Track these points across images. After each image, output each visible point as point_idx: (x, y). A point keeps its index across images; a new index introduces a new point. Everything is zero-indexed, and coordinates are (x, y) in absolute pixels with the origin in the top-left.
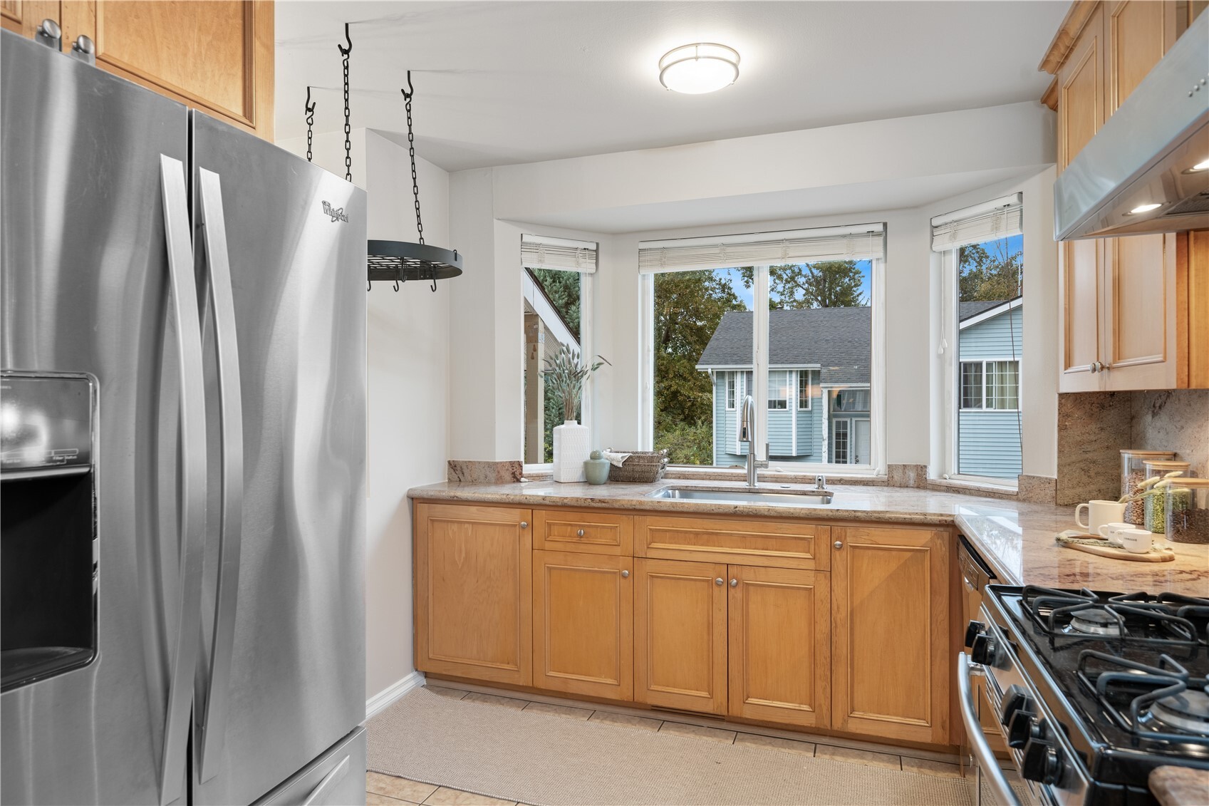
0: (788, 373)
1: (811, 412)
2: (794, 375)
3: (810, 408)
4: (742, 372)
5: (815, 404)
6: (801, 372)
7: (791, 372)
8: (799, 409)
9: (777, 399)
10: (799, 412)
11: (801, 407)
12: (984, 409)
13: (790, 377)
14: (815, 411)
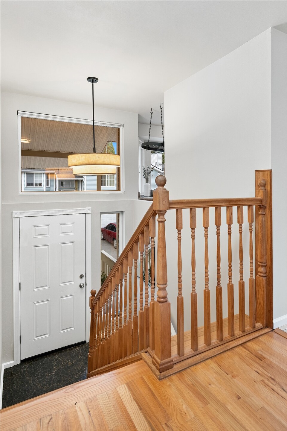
0: (42, 174)
1: (50, 188)
2: (45, 175)
3: (50, 186)
4: (25, 173)
5: (51, 185)
6: (47, 173)
7: (44, 174)
8: (46, 187)
9: (38, 183)
10: (46, 188)
11: (47, 186)
12: (106, 186)
13: (43, 175)
14: (51, 187)
